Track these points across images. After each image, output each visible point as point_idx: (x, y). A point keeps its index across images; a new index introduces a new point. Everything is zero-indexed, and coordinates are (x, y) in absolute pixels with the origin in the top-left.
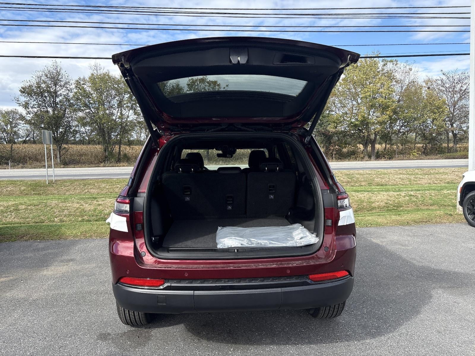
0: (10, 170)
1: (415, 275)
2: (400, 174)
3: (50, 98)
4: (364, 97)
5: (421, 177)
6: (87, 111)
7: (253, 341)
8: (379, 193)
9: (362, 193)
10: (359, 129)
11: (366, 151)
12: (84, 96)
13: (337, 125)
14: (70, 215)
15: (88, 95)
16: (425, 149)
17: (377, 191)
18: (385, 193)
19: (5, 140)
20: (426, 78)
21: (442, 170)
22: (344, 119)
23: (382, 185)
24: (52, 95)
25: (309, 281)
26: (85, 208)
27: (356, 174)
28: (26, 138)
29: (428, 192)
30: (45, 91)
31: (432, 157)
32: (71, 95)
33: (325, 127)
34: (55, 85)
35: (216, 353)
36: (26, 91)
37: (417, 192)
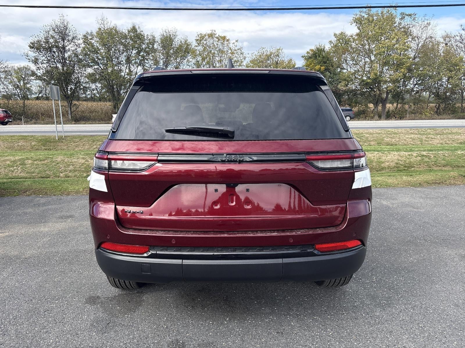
0: (23, 126)
1: (429, 240)
2: (412, 133)
3: (58, 53)
4: (378, 53)
5: (433, 137)
6: (96, 67)
7: (252, 310)
8: (389, 153)
9: (372, 153)
10: (370, 88)
11: (376, 110)
12: (93, 52)
13: (348, 84)
14: (75, 171)
15: (96, 51)
16: (438, 109)
17: (388, 151)
18: (396, 153)
19: (19, 96)
20: (444, 34)
21: (454, 130)
22: (355, 77)
23: (392, 145)
24: (60, 51)
25: (316, 252)
26: (90, 164)
27: (366, 133)
28: (38, 95)
29: (442, 152)
30: (53, 46)
31: (445, 116)
32: (79, 50)
33: (336, 85)
34: (63, 40)
35: (211, 322)
36: (35, 46)
37: (430, 152)
